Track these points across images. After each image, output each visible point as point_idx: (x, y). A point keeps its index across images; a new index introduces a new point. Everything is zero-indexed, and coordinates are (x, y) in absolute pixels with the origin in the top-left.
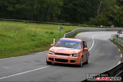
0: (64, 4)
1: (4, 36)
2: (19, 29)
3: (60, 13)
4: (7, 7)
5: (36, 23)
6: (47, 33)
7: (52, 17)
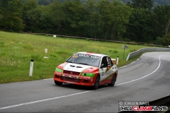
0: (130, 22)
1: (66, 53)
2: (81, 47)
3: (125, 31)
4: (70, 23)
6: (110, 51)
7: (117, 35)
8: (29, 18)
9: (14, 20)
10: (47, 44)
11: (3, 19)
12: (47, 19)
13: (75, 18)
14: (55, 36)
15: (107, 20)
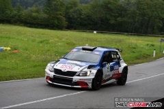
2: (120, 41)
3: (161, 25)
4: (109, 20)
5: (138, 35)
6: (148, 45)
7: (154, 29)
8: (71, 16)
9: (58, 19)
10: (88, 40)
11: (48, 18)
12: (88, 16)
13: (113, 14)
14: (95, 32)
15: (143, 15)
